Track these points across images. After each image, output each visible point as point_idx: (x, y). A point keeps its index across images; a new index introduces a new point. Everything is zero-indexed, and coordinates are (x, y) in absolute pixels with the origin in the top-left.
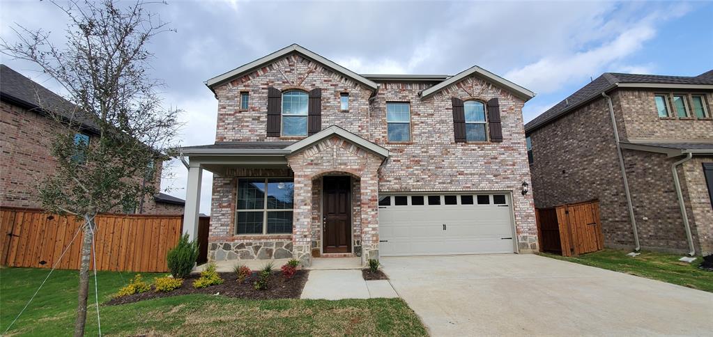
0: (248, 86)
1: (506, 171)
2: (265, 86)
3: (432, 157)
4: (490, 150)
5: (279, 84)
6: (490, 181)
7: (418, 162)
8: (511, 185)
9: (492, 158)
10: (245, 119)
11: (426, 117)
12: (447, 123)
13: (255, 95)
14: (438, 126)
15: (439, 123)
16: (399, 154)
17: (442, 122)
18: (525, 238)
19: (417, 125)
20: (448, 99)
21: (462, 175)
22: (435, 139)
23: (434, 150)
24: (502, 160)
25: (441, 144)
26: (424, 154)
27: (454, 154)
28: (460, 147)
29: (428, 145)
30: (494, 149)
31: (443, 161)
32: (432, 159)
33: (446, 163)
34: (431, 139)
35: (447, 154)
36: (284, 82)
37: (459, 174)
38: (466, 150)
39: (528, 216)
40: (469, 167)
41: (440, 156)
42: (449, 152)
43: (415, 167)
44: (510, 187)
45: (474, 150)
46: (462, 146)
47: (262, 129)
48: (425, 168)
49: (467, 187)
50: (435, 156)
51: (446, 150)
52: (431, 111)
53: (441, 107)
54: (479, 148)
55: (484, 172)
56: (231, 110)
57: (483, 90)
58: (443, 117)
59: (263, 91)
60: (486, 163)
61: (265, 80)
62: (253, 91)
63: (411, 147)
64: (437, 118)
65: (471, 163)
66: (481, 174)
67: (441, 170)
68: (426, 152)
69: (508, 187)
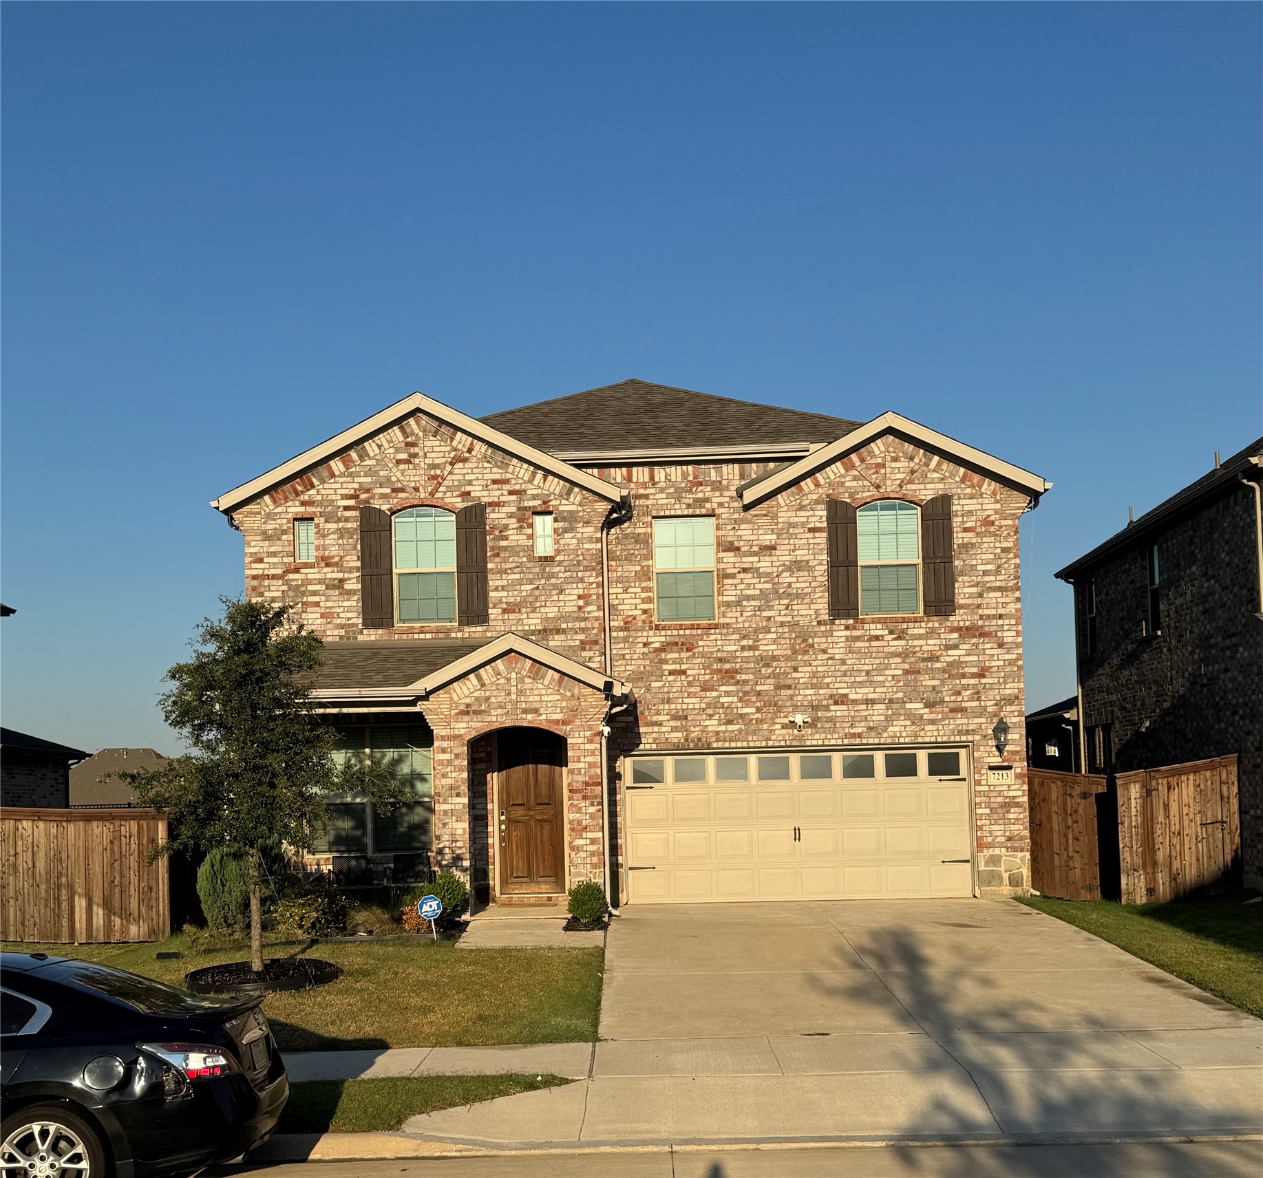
0: (309, 503)
1: (959, 693)
2: (352, 503)
3: (767, 661)
4: (920, 637)
5: (383, 496)
6: (916, 719)
7: (729, 676)
8: (971, 727)
9: (924, 660)
10: (310, 588)
11: (754, 554)
12: (810, 569)
13: (329, 525)
14: (786, 578)
15: (789, 569)
16: (684, 655)
17: (797, 566)
18: (995, 860)
19: (733, 576)
20: (817, 502)
21: (843, 703)
22: (778, 612)
23: (774, 641)
24: (950, 664)
25: (793, 625)
26: (746, 654)
27: (824, 651)
28: (840, 631)
29: (757, 631)
30: (932, 633)
31: (796, 670)
32: (767, 665)
33: (803, 675)
34: (765, 614)
35: (805, 652)
36: (395, 490)
37: (836, 703)
38: (857, 639)
39: (1009, 805)
40: (861, 685)
41: (787, 658)
42: (812, 646)
43: (723, 688)
44: (967, 732)
45: (877, 638)
46: (847, 628)
47: (349, 610)
48: (747, 688)
49: (854, 736)
50: (774, 658)
51: (805, 640)
52: (769, 539)
53: (795, 525)
54: (891, 632)
55: (900, 695)
56: (275, 566)
57: (913, 472)
58: (801, 554)
59: (348, 514)
60: (906, 672)
61: (351, 486)
62: (321, 515)
63: (714, 636)
64: (784, 555)
65: (868, 673)
66: (891, 701)
67: (789, 692)
68: (751, 648)
69: (960, 733)
